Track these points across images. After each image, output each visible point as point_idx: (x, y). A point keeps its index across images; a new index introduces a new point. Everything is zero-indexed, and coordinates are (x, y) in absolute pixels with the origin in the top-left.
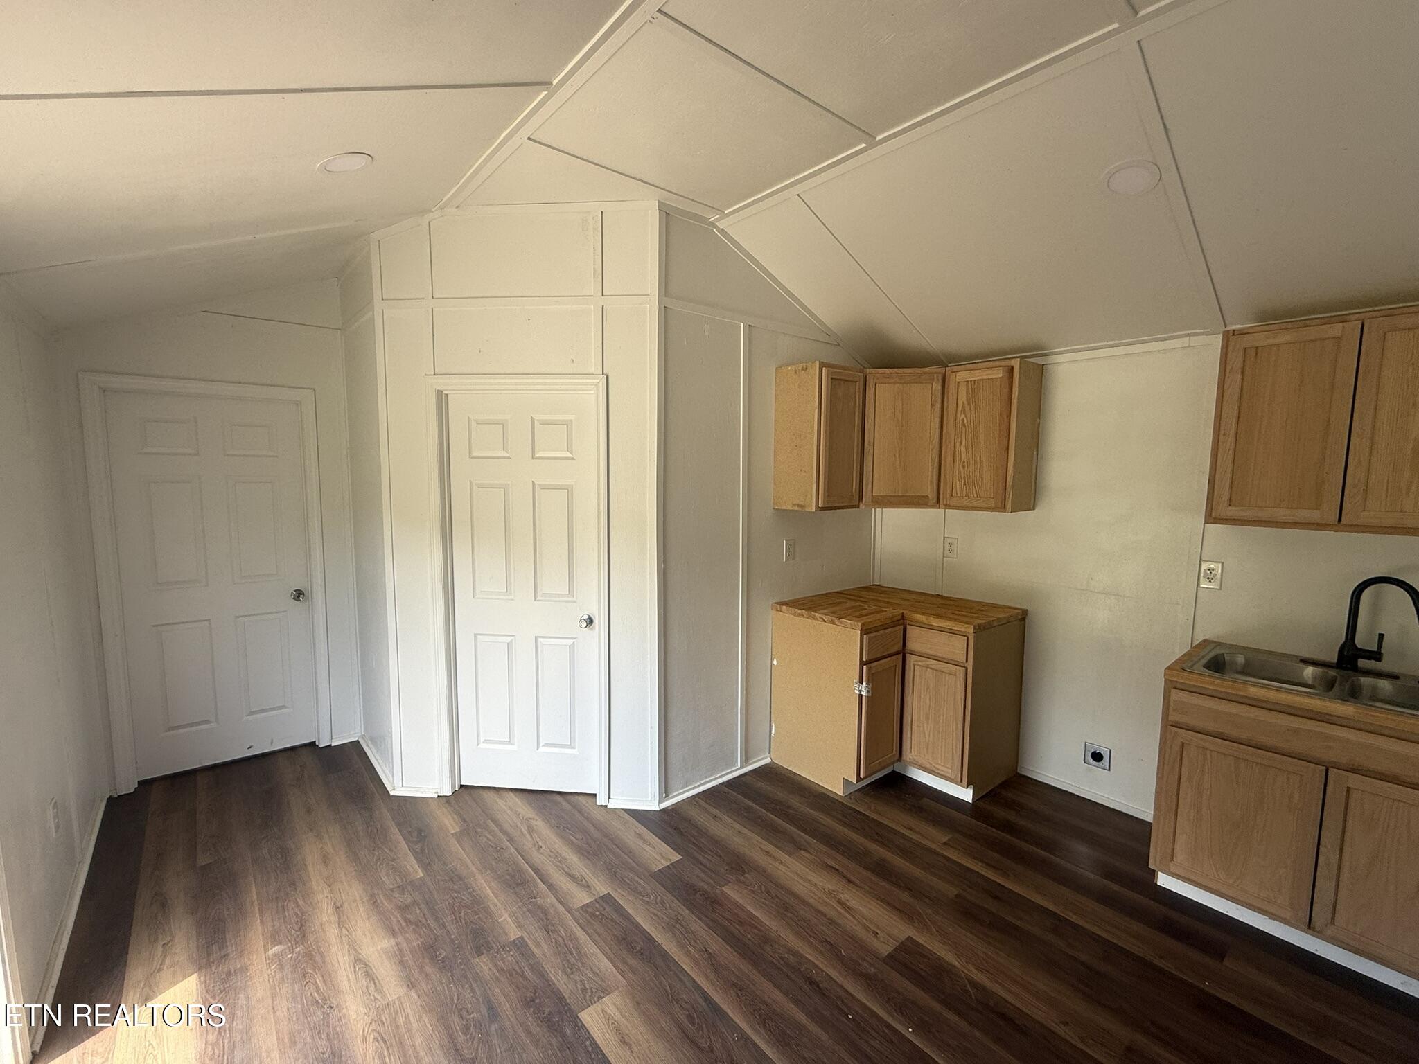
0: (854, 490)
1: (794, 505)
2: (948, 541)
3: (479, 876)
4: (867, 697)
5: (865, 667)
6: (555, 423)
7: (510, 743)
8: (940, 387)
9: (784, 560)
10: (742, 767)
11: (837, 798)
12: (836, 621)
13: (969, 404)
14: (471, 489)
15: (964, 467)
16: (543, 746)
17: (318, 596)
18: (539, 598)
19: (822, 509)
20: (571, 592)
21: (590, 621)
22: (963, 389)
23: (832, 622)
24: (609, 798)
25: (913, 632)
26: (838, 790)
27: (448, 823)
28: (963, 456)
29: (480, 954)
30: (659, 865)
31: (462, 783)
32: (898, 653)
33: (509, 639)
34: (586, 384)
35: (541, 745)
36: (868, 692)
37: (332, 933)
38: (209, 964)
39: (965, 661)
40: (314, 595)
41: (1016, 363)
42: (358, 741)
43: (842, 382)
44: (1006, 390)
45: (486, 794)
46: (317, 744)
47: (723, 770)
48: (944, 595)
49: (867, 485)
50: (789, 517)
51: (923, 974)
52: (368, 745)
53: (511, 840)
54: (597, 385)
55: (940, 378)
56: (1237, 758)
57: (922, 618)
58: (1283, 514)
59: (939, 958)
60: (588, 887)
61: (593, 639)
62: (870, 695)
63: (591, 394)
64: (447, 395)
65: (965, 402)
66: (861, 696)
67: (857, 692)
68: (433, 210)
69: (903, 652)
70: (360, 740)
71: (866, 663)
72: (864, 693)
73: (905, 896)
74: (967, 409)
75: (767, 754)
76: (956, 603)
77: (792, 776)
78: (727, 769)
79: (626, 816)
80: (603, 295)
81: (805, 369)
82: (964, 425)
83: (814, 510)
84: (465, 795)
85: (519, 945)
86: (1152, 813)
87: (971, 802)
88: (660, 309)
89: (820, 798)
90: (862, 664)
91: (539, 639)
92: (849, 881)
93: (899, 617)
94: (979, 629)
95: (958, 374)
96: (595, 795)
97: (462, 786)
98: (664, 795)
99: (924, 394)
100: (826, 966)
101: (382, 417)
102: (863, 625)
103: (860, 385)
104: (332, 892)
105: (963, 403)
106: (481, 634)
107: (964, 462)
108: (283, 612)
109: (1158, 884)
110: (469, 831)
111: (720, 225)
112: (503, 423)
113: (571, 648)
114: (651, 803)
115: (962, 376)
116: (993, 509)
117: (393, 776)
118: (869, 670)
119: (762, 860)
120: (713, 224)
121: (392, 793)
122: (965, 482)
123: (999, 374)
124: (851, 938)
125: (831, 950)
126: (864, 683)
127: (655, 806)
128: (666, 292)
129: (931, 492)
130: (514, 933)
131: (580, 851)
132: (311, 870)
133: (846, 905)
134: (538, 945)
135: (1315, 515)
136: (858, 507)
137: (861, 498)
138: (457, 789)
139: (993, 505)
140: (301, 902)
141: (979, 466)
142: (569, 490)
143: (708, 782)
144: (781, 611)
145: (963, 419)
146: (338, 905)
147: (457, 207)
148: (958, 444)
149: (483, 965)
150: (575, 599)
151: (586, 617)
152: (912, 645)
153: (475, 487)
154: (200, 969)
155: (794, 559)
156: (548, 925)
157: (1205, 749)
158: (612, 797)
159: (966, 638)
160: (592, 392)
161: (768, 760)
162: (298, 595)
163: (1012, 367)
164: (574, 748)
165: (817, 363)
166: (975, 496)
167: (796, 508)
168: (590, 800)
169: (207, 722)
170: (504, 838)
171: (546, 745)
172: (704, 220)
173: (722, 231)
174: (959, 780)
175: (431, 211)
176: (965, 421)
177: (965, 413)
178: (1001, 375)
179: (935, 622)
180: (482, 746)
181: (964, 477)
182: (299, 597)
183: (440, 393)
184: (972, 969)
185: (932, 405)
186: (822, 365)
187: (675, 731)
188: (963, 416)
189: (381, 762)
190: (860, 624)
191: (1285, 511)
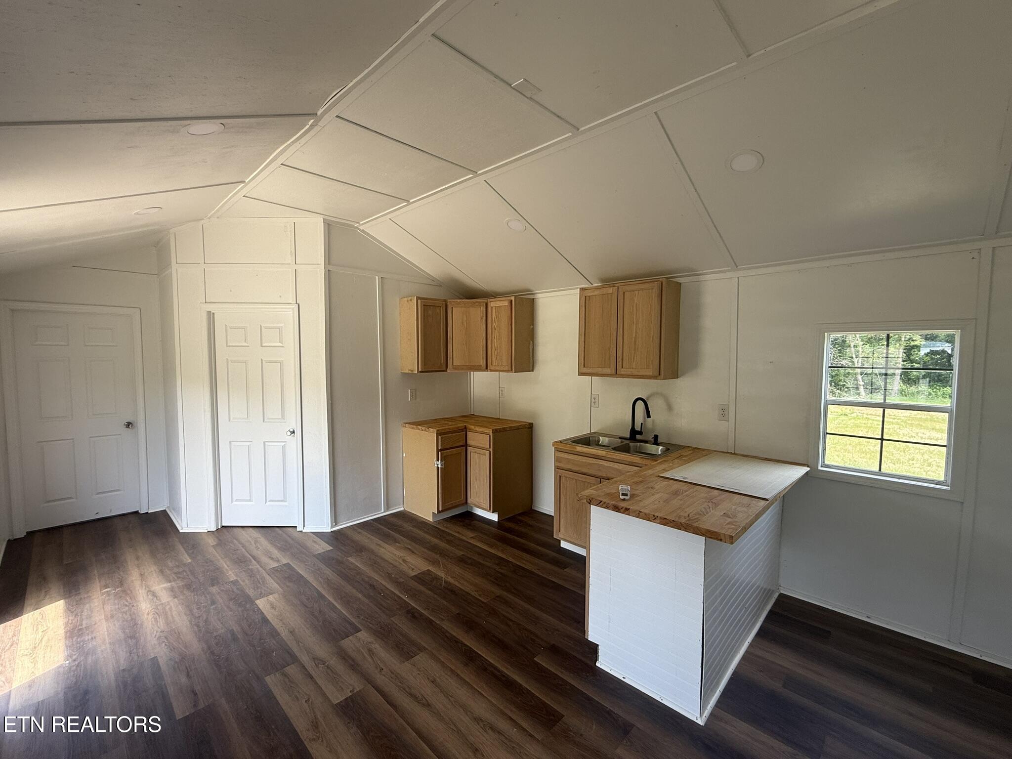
0: (442, 362)
1: (409, 370)
2: (500, 388)
3: (221, 561)
4: (442, 468)
5: (440, 452)
6: (239, 328)
7: (250, 500)
8: (484, 309)
9: (409, 400)
10: (384, 512)
11: (429, 522)
12: (427, 430)
14: (227, 364)
15: (496, 350)
16: (269, 501)
17: (141, 426)
18: (265, 421)
19: (422, 372)
20: (283, 417)
21: (293, 432)
22: (494, 309)
23: (425, 430)
24: (304, 526)
25: (470, 434)
26: (430, 519)
27: (211, 541)
28: (496, 344)
29: (213, 585)
30: (321, 551)
31: (223, 525)
32: (463, 446)
33: (249, 443)
34: (288, 308)
35: (268, 501)
36: (442, 465)
37: (137, 583)
38: (70, 597)
39: (489, 447)
40: (138, 425)
41: (513, 298)
42: (165, 510)
43: (432, 307)
44: (510, 312)
45: (235, 530)
46: (139, 512)
47: (372, 513)
48: (501, 418)
49: (450, 359)
50: (408, 376)
51: (426, 580)
52: (170, 511)
53: (244, 546)
54: (293, 309)
55: (484, 305)
56: (576, 480)
57: (473, 427)
58: (600, 371)
59: (437, 575)
60: (278, 561)
61: (293, 444)
62: (443, 467)
63: (290, 313)
64: (214, 313)
65: (495, 317)
66: (438, 468)
67: (436, 465)
68: (205, 219)
69: (466, 445)
70: (167, 510)
71: (441, 450)
72: (439, 466)
74: (496, 320)
75: (402, 506)
76: (502, 421)
77: (412, 515)
78: (375, 512)
79: (312, 535)
80: (296, 264)
81: (411, 300)
83: (416, 372)
84: (224, 530)
85: (235, 583)
86: (553, 511)
87: (497, 521)
88: (325, 271)
89: (420, 523)
90: (438, 451)
91: (266, 443)
92: (413, 552)
93: (464, 427)
94: (495, 432)
95: (492, 303)
96: (296, 527)
97: (223, 526)
98: (334, 524)
99: (477, 313)
100: (381, 580)
101: (176, 323)
102: (437, 430)
103: (443, 309)
104: (139, 569)
106: (233, 441)
107: (496, 348)
108: (119, 435)
109: (561, 546)
110: (221, 544)
111: (361, 228)
112: (244, 328)
113: (283, 447)
114: (327, 528)
115: (493, 304)
116: (508, 371)
117: (182, 522)
118: (442, 454)
119: (373, 547)
120: (357, 228)
121: (181, 531)
122: (496, 357)
123: (506, 303)
124: (400, 571)
125: (389, 576)
126: (439, 461)
127: (329, 530)
128: (329, 261)
129: (482, 363)
130: (233, 577)
131: (280, 549)
132: (129, 563)
133: (406, 561)
134: (244, 581)
135: (608, 371)
136: (447, 371)
137: (447, 367)
138: (219, 528)
139: (507, 369)
140: (121, 573)
141: (502, 349)
142: (281, 363)
143: (363, 518)
144: (406, 427)
146: (142, 573)
147: (218, 218)
148: (493, 338)
149: (214, 590)
150: (285, 421)
151: (292, 430)
152: (470, 442)
153: (230, 362)
154: (65, 599)
155: (416, 399)
156: (251, 574)
157: (567, 477)
158: (305, 526)
159: (489, 436)
160: (291, 312)
161: (402, 509)
162: (129, 425)
163: (512, 301)
164: (286, 502)
165: (415, 297)
167: (410, 372)
168: (294, 529)
169: (71, 498)
170: (240, 546)
171: (270, 501)
172: (352, 226)
173: (363, 231)
174: (488, 509)
175: (203, 219)
176: (495, 327)
177: (495, 322)
178: (507, 304)
179: (478, 429)
180: (235, 503)
181: (496, 355)
182: (129, 426)
183: (209, 312)
184: (449, 577)
185: (482, 318)
186: (418, 298)
187: (341, 489)
188: (494, 324)
189: (176, 517)
190: (436, 430)
191: (600, 369)
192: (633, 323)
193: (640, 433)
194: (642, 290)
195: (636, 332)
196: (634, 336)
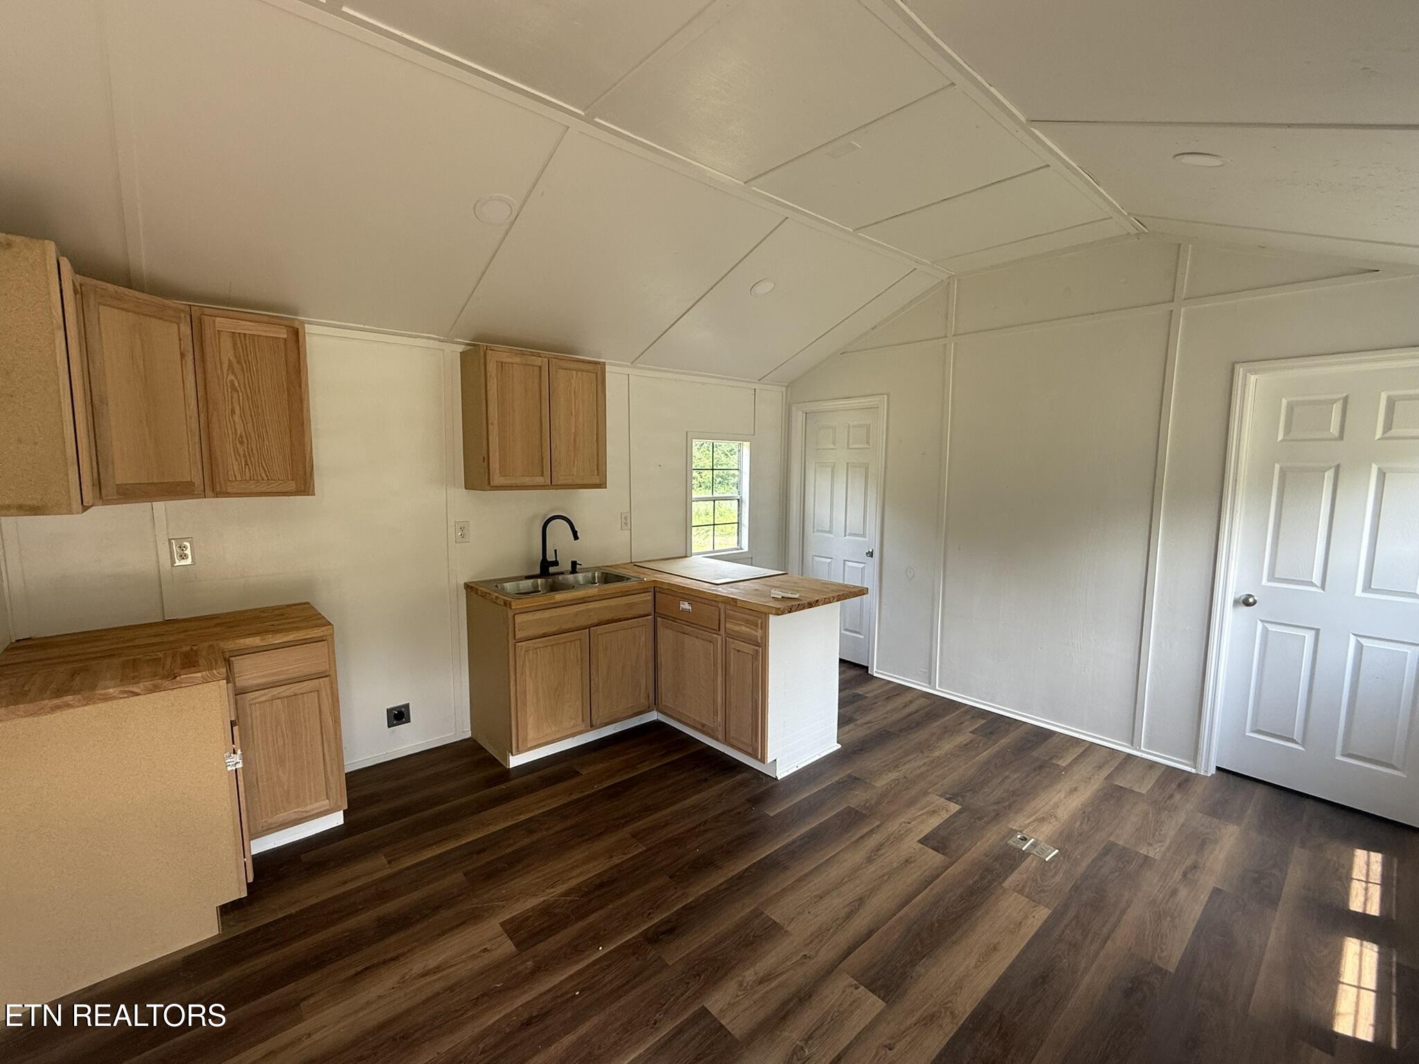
8: (189, 332)
13: (239, 362)
15: (242, 443)
22: (226, 341)
28: (239, 429)
39: (327, 669)
44: (294, 355)
51: (545, 925)
55: (189, 320)
59: (533, 909)
65: (234, 360)
73: (446, 914)
74: (236, 366)
82: (234, 388)
92: (395, 959)
99: (165, 336)
105: (229, 360)
107: (241, 437)
115: (221, 323)
116: (295, 492)
122: (246, 462)
124: (482, 974)
125: (491, 996)
133: (430, 970)
139: (293, 488)
141: (266, 442)
145: (232, 382)
148: (228, 412)
166: (265, 478)
176: (237, 385)
177: (234, 373)
178: (284, 336)
181: (244, 455)
184: (550, 891)
185: (182, 355)
188: (231, 377)
191: (527, 479)
192: (572, 413)
193: (556, 563)
194: (582, 371)
195: (576, 426)
196: (573, 431)
